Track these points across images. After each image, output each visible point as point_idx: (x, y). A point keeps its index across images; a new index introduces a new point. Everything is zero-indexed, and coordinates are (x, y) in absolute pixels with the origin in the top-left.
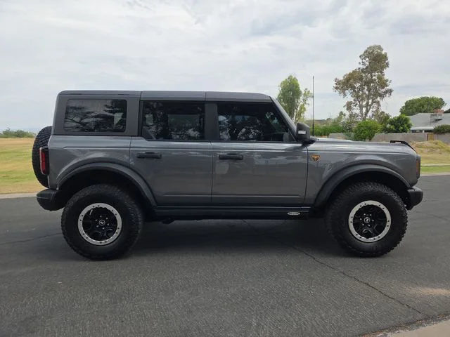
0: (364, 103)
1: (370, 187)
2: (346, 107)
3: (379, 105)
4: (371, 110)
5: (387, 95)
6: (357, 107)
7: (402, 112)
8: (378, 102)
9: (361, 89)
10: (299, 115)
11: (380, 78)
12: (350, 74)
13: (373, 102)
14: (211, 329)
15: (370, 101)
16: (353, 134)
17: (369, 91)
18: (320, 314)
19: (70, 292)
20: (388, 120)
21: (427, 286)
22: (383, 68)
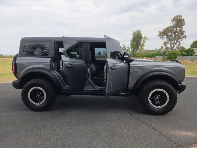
0: (173, 42)
1: (159, 83)
2: (164, 44)
3: (180, 43)
4: (176, 45)
5: (184, 38)
6: (169, 44)
7: (191, 46)
8: (179, 42)
9: (171, 35)
10: (141, 48)
11: (180, 31)
12: (166, 29)
13: (177, 42)
14: (75, 145)
15: (176, 41)
16: (166, 57)
17: (175, 37)
18: (126, 141)
19: (21, 125)
20: (184, 50)
21: (183, 131)
22: (182, 25)
